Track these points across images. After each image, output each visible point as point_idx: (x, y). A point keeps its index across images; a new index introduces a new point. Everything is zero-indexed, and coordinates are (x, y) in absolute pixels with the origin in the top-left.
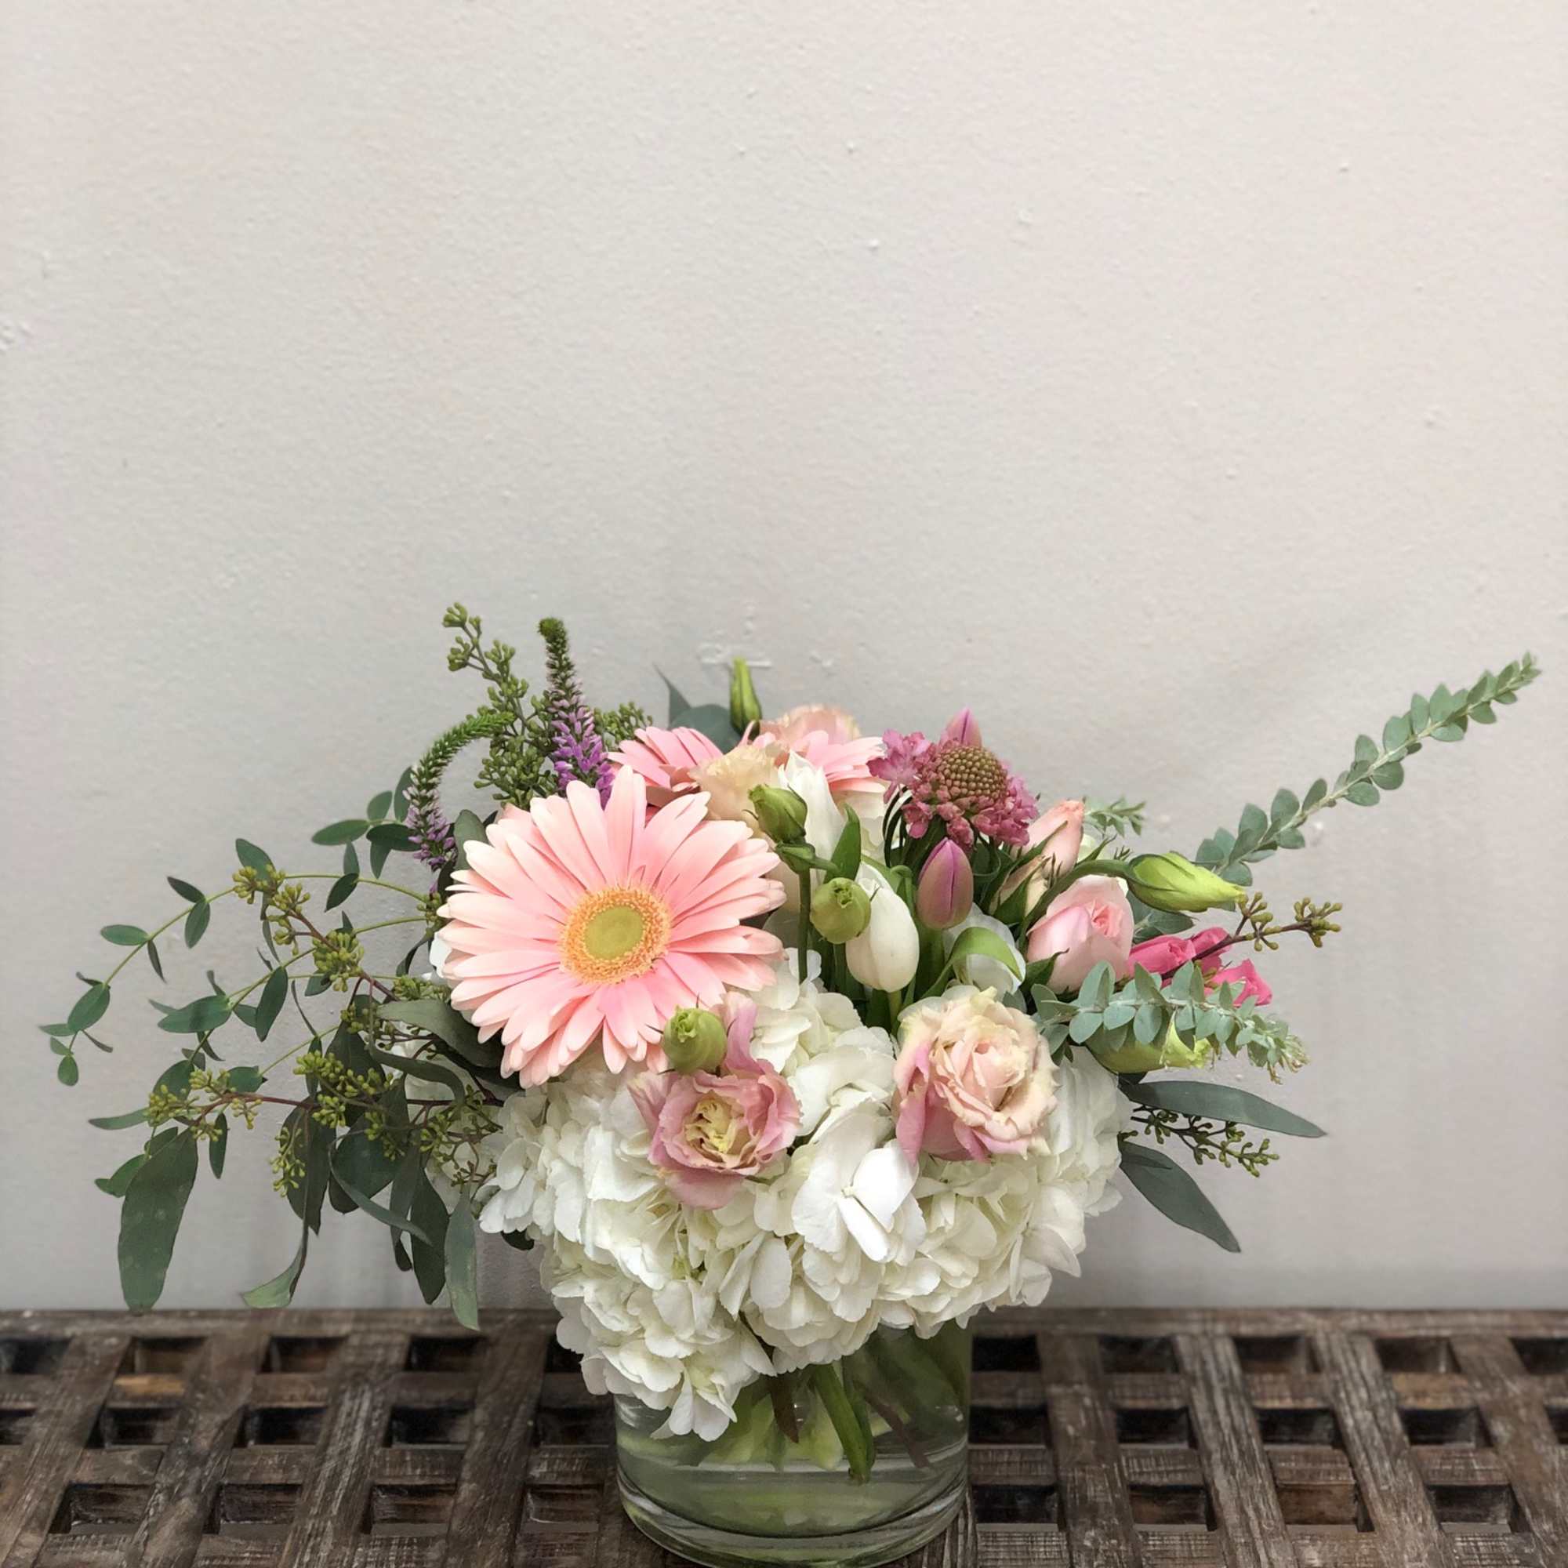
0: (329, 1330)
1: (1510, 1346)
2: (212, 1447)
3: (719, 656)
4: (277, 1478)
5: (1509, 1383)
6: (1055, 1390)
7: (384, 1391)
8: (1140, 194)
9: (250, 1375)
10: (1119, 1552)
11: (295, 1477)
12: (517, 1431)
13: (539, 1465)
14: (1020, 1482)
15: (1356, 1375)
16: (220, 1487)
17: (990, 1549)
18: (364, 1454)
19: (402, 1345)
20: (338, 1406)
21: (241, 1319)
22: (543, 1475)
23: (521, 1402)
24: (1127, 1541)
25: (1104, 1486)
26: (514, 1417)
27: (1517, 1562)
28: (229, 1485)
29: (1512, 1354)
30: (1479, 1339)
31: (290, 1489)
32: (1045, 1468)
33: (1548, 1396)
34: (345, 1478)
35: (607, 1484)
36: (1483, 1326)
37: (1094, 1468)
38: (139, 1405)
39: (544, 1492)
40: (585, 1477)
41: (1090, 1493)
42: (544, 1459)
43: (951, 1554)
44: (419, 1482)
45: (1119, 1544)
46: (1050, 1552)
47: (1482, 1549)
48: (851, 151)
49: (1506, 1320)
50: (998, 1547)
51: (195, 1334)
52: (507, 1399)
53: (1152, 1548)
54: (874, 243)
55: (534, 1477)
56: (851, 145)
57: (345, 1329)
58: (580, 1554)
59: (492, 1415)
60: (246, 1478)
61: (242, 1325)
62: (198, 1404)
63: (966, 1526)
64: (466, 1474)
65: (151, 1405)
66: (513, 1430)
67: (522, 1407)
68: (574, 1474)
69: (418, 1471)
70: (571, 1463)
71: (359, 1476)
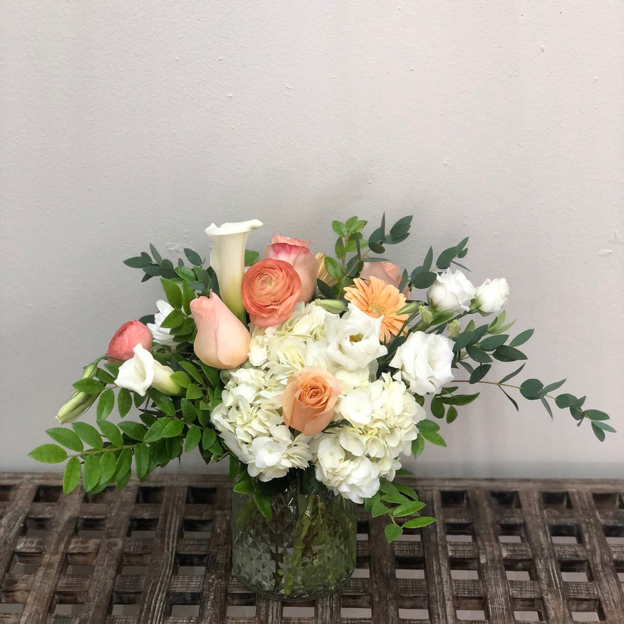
3: (175, 247)
6: (218, 512)
8: (333, 78)
10: (221, 584)
12: (15, 530)
13: (20, 544)
14: (194, 553)
17: (175, 583)
22: (21, 549)
23: (20, 515)
24: (225, 580)
25: (224, 555)
26: (16, 522)
27: (362, 591)
32: (205, 547)
35: (44, 553)
37: (222, 547)
39: (22, 555)
40: (36, 549)
41: (217, 559)
42: (22, 541)
43: (160, 585)
45: (222, 581)
46: (196, 585)
47: (351, 585)
48: (220, 60)
50: (178, 582)
52: (16, 514)
53: (233, 583)
54: (231, 95)
55: (17, 549)
56: (220, 58)
58: (26, 583)
59: (9, 521)
63: (169, 573)
66: (15, 528)
67: (20, 518)
68: (33, 548)
70: (33, 543)
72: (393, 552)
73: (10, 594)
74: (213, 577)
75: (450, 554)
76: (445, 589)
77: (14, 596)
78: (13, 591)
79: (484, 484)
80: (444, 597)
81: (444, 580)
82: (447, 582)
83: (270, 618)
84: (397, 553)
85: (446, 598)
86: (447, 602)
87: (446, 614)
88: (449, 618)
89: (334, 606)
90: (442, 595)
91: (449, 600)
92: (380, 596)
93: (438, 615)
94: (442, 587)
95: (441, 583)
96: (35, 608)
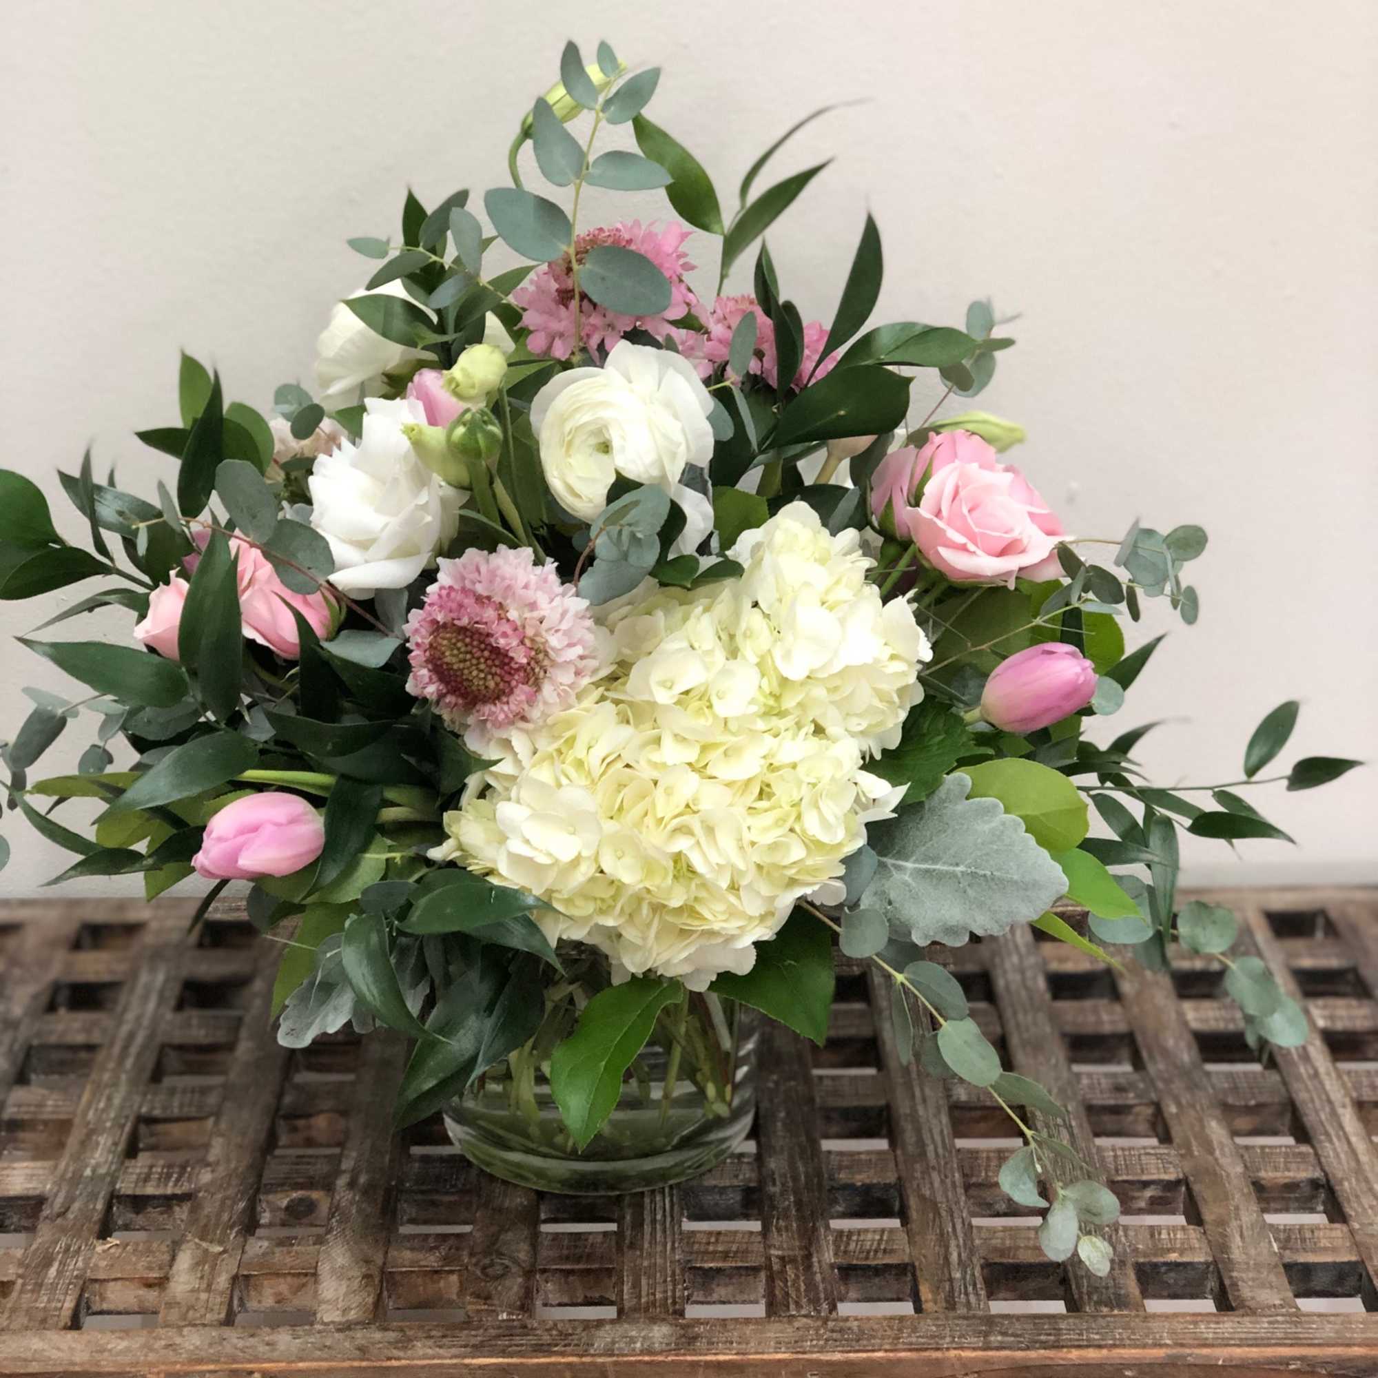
0: (133, 916)
2: (26, 1014)
4: (80, 1039)
7: (177, 966)
9: (61, 953)
11: (95, 1038)
15: (1010, 944)
16: (31, 1047)
18: (157, 1019)
20: (136, 979)
21: (57, 907)
28: (38, 1045)
31: (91, 1048)
34: (140, 1038)
35: (364, 1041)
40: (345, 1035)
44: (204, 1041)
47: (1104, 1086)
57: (146, 915)
58: (337, 1099)
60: (53, 1040)
61: (58, 912)
62: (14, 978)
64: (244, 1033)
69: (202, 1033)
71: (152, 1037)
72: (1185, 1023)
73: (301, 1123)
74: (775, 1077)
75: (1321, 1023)
76: (1328, 1087)
77: (309, 1127)
78: (309, 1116)
79: (1360, 896)
80: (1330, 1101)
81: (1322, 1070)
82: (1328, 1074)
83: (930, 1148)
84: (1195, 1025)
85: (1337, 1104)
86: (1340, 1111)
87: (1345, 1133)
88: (1353, 1139)
89: (1074, 1123)
90: (1324, 1097)
91: (1344, 1106)
92: (1179, 1104)
93: (1327, 1134)
94: (1322, 1084)
95: (1316, 1075)
96: (368, 1143)
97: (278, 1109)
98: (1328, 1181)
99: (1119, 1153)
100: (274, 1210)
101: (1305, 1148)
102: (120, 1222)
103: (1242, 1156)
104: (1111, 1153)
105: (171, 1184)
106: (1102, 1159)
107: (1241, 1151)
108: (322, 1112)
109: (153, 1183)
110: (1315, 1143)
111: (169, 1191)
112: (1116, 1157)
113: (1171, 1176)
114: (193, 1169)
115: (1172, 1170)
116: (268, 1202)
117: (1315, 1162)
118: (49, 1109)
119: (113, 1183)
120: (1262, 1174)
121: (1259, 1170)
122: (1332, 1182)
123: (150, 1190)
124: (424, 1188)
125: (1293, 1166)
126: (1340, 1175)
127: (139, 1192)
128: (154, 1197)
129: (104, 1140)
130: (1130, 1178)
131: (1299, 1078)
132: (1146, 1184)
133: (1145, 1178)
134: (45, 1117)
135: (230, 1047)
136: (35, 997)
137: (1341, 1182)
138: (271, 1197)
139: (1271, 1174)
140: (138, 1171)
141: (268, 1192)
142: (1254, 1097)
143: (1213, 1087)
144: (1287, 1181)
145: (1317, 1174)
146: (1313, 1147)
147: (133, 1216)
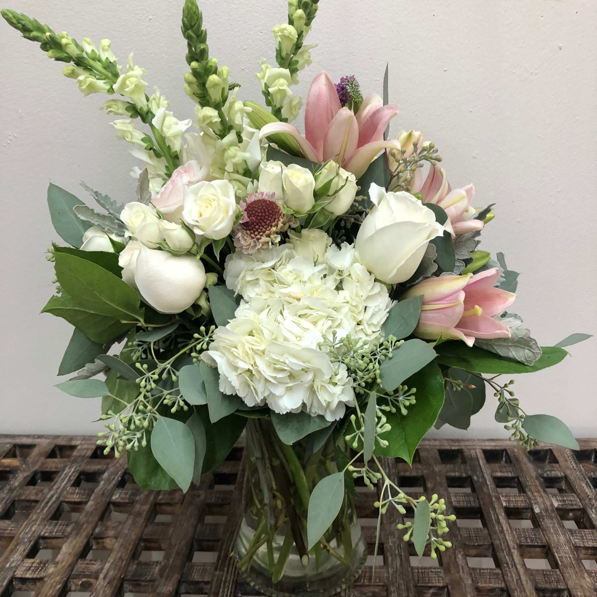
0: (74, 443)
1: (437, 452)
2: (19, 486)
4: (33, 498)
5: (435, 467)
7: (80, 466)
9: (43, 459)
11: (38, 498)
13: (116, 495)
15: (386, 463)
16: (15, 501)
18: (64, 488)
19: (92, 449)
20: (64, 471)
21: (49, 438)
22: (116, 499)
23: (120, 471)
26: (115, 476)
28: (18, 500)
29: (438, 456)
30: (428, 450)
31: (37, 502)
33: (447, 472)
34: (54, 498)
35: (135, 503)
36: (429, 445)
38: (4, 469)
39: (116, 504)
40: (129, 500)
42: (118, 492)
44: (77, 500)
49: (437, 443)
51: (34, 443)
52: (116, 470)
55: (113, 500)
57: (78, 443)
58: (115, 531)
59: (110, 475)
60: (23, 498)
61: (48, 441)
62: (22, 469)
64: (92, 498)
65: (8, 469)
66: (114, 481)
67: (120, 473)
68: (126, 498)
69: (78, 496)
70: (127, 494)
71: (58, 498)
72: (451, 503)
73: (100, 541)
75: (504, 504)
76: (507, 538)
77: (104, 542)
78: (103, 538)
80: (508, 545)
81: (505, 528)
82: (508, 531)
84: (454, 503)
85: (511, 547)
86: (513, 550)
87: (514, 562)
88: (518, 567)
89: (402, 554)
90: (506, 543)
91: (514, 548)
93: (507, 564)
94: (505, 536)
95: (502, 531)
96: (119, 555)
97: (92, 535)
98: (508, 589)
99: (420, 571)
100: (76, 585)
101: (498, 571)
102: (17, 588)
103: (471, 574)
104: (417, 571)
105: (37, 573)
106: (413, 573)
107: (471, 571)
108: (108, 537)
109: (30, 572)
110: (502, 567)
111: (35, 576)
112: (418, 572)
113: (441, 585)
114: (48, 565)
115: (441, 581)
116: (73, 582)
117: (502, 579)
118: (8, 532)
119: (15, 571)
120: (480, 585)
121: (478, 583)
122: (510, 590)
123: (28, 576)
124: (134, 579)
125: (493, 581)
126: (513, 587)
127: (24, 576)
128: (28, 579)
129: (21, 548)
130: (424, 585)
131: (496, 533)
132: (431, 587)
133: (430, 585)
134: (6, 535)
135: (86, 503)
136: (25, 478)
137: (513, 591)
138: (75, 580)
139: (483, 585)
140: (27, 565)
141: (73, 578)
142: (477, 542)
143: (461, 536)
144: (489, 588)
145: (503, 585)
146: (501, 570)
147: (21, 585)
